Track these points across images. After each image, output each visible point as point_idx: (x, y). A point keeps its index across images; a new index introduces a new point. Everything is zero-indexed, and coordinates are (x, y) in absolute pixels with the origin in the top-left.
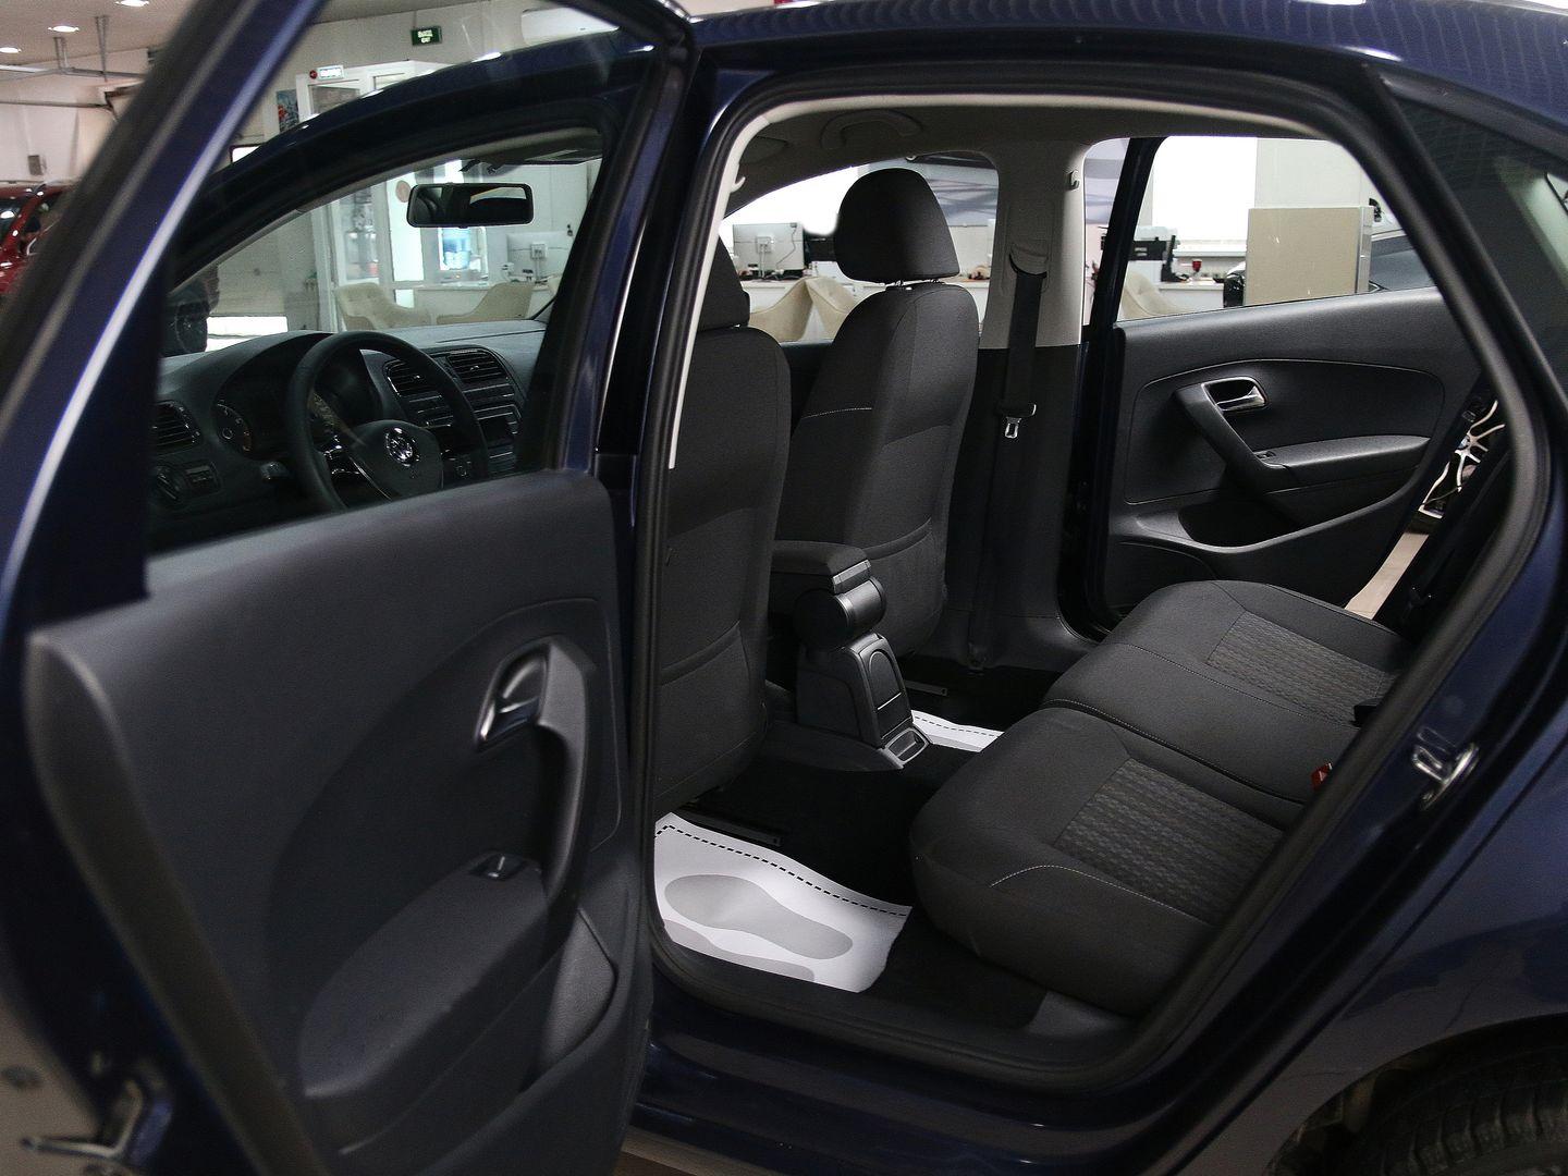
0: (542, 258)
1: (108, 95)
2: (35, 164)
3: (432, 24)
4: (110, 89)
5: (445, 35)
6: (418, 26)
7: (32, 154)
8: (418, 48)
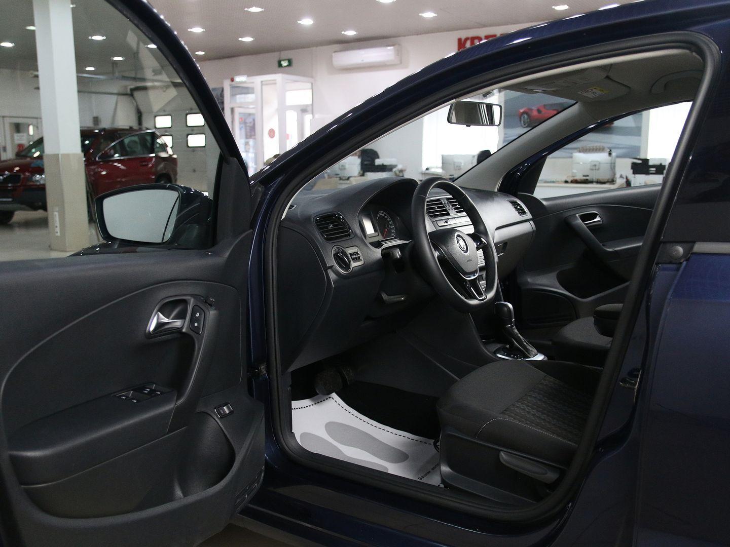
0: (345, 169)
1: (132, 90)
2: (96, 120)
3: (288, 58)
4: (132, 87)
5: (294, 62)
6: (281, 59)
7: (95, 115)
8: (281, 69)
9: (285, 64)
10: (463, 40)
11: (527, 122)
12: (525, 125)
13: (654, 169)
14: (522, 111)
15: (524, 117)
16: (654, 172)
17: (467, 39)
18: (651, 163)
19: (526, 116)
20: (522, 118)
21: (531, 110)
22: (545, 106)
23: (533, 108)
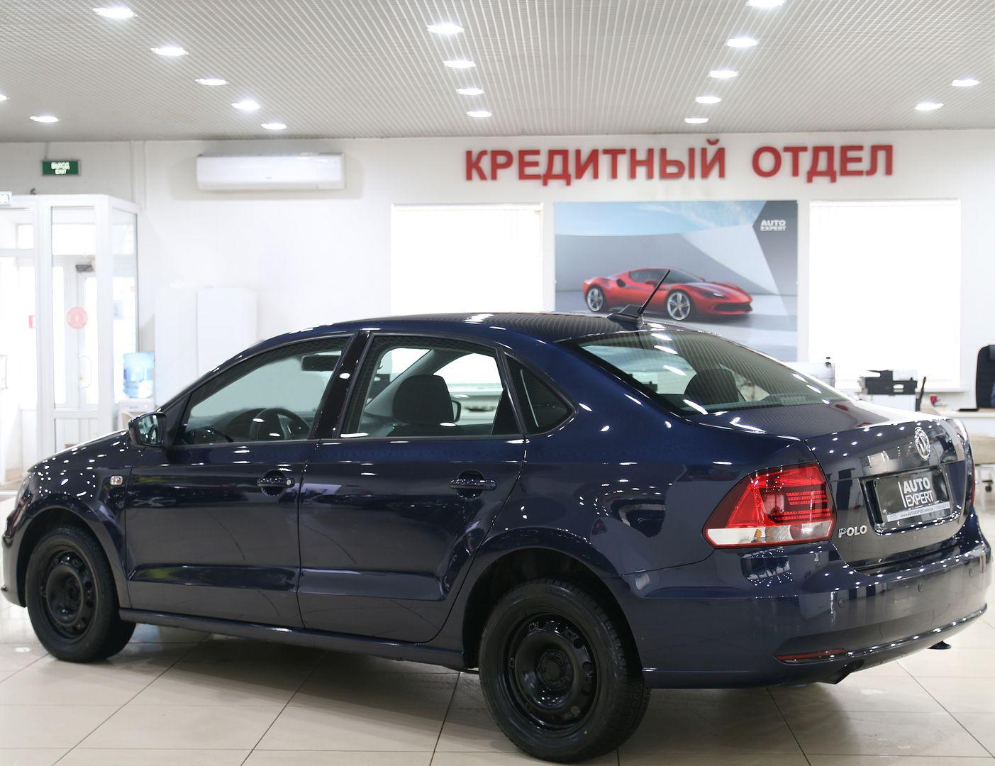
3: (68, 157)
5: (83, 168)
6: (50, 157)
8: (50, 179)
9: (59, 168)
10: (474, 156)
11: (599, 302)
12: (595, 307)
13: (901, 386)
14: (589, 282)
15: (593, 294)
16: (902, 391)
17: (483, 153)
18: (895, 378)
19: (596, 291)
20: (590, 295)
21: (606, 281)
22: (630, 274)
23: (609, 278)
